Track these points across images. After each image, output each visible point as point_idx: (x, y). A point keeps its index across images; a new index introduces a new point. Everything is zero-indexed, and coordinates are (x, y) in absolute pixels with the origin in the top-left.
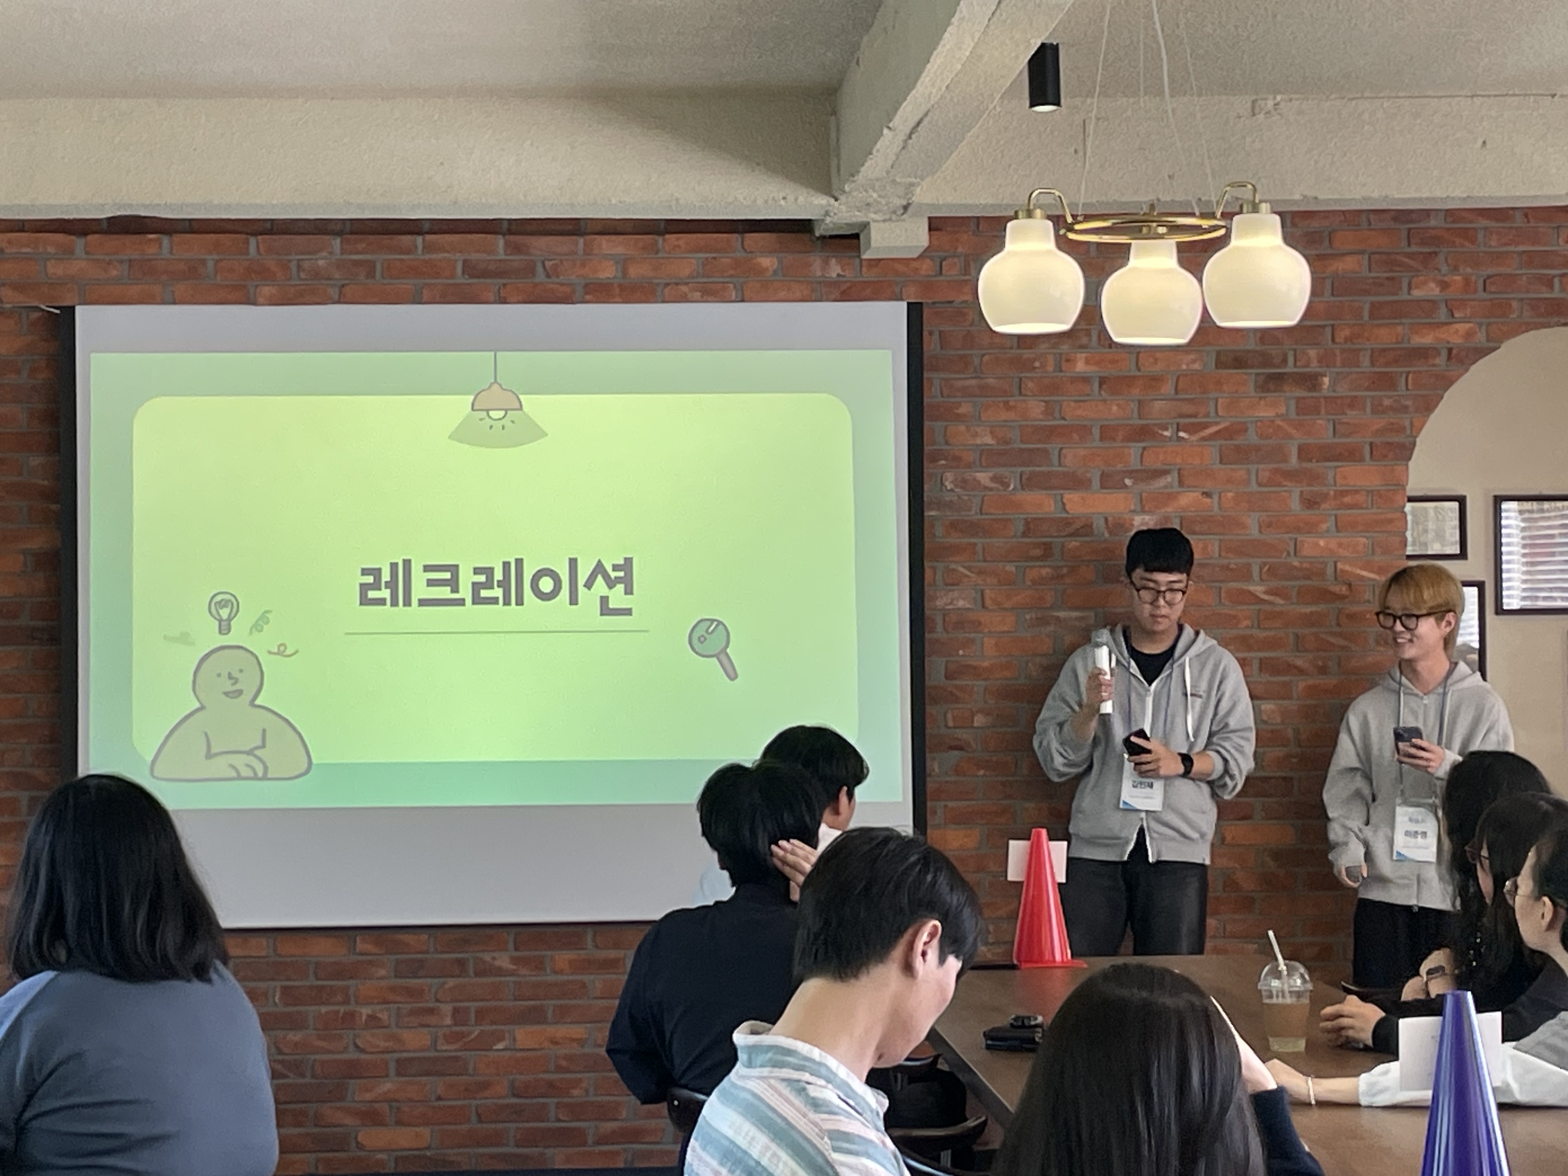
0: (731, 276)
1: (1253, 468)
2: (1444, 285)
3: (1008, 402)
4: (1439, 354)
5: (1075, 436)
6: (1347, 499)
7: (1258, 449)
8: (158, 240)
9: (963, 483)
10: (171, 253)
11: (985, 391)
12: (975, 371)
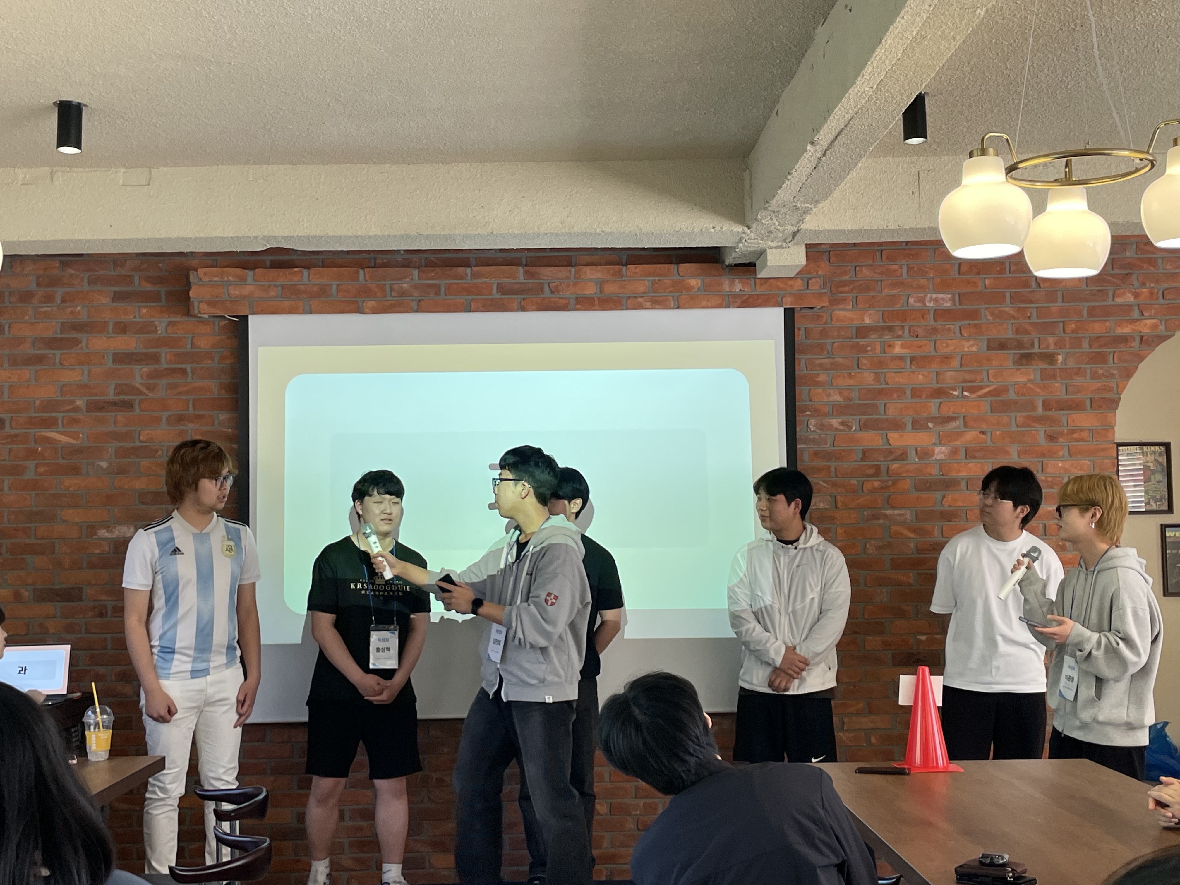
0: (672, 292)
1: (1013, 415)
2: (1136, 295)
3: (850, 373)
4: (1134, 340)
5: (895, 395)
6: (1076, 436)
7: (1016, 402)
8: (299, 271)
9: (822, 427)
10: (309, 280)
11: (835, 366)
12: (828, 353)
